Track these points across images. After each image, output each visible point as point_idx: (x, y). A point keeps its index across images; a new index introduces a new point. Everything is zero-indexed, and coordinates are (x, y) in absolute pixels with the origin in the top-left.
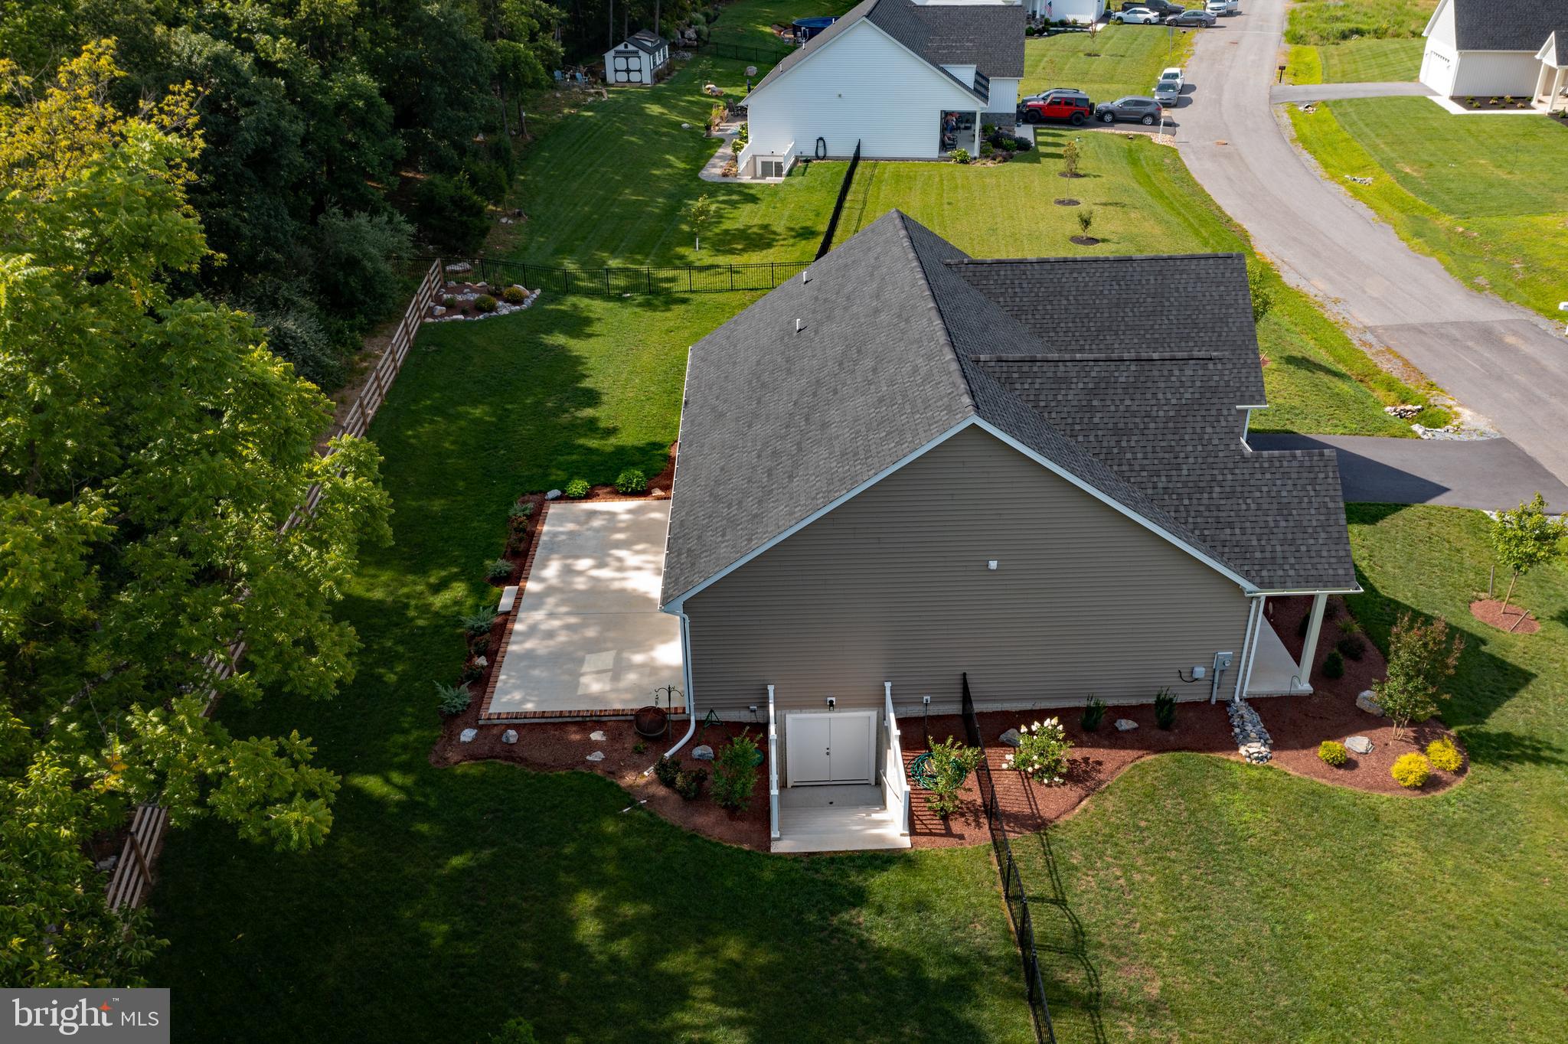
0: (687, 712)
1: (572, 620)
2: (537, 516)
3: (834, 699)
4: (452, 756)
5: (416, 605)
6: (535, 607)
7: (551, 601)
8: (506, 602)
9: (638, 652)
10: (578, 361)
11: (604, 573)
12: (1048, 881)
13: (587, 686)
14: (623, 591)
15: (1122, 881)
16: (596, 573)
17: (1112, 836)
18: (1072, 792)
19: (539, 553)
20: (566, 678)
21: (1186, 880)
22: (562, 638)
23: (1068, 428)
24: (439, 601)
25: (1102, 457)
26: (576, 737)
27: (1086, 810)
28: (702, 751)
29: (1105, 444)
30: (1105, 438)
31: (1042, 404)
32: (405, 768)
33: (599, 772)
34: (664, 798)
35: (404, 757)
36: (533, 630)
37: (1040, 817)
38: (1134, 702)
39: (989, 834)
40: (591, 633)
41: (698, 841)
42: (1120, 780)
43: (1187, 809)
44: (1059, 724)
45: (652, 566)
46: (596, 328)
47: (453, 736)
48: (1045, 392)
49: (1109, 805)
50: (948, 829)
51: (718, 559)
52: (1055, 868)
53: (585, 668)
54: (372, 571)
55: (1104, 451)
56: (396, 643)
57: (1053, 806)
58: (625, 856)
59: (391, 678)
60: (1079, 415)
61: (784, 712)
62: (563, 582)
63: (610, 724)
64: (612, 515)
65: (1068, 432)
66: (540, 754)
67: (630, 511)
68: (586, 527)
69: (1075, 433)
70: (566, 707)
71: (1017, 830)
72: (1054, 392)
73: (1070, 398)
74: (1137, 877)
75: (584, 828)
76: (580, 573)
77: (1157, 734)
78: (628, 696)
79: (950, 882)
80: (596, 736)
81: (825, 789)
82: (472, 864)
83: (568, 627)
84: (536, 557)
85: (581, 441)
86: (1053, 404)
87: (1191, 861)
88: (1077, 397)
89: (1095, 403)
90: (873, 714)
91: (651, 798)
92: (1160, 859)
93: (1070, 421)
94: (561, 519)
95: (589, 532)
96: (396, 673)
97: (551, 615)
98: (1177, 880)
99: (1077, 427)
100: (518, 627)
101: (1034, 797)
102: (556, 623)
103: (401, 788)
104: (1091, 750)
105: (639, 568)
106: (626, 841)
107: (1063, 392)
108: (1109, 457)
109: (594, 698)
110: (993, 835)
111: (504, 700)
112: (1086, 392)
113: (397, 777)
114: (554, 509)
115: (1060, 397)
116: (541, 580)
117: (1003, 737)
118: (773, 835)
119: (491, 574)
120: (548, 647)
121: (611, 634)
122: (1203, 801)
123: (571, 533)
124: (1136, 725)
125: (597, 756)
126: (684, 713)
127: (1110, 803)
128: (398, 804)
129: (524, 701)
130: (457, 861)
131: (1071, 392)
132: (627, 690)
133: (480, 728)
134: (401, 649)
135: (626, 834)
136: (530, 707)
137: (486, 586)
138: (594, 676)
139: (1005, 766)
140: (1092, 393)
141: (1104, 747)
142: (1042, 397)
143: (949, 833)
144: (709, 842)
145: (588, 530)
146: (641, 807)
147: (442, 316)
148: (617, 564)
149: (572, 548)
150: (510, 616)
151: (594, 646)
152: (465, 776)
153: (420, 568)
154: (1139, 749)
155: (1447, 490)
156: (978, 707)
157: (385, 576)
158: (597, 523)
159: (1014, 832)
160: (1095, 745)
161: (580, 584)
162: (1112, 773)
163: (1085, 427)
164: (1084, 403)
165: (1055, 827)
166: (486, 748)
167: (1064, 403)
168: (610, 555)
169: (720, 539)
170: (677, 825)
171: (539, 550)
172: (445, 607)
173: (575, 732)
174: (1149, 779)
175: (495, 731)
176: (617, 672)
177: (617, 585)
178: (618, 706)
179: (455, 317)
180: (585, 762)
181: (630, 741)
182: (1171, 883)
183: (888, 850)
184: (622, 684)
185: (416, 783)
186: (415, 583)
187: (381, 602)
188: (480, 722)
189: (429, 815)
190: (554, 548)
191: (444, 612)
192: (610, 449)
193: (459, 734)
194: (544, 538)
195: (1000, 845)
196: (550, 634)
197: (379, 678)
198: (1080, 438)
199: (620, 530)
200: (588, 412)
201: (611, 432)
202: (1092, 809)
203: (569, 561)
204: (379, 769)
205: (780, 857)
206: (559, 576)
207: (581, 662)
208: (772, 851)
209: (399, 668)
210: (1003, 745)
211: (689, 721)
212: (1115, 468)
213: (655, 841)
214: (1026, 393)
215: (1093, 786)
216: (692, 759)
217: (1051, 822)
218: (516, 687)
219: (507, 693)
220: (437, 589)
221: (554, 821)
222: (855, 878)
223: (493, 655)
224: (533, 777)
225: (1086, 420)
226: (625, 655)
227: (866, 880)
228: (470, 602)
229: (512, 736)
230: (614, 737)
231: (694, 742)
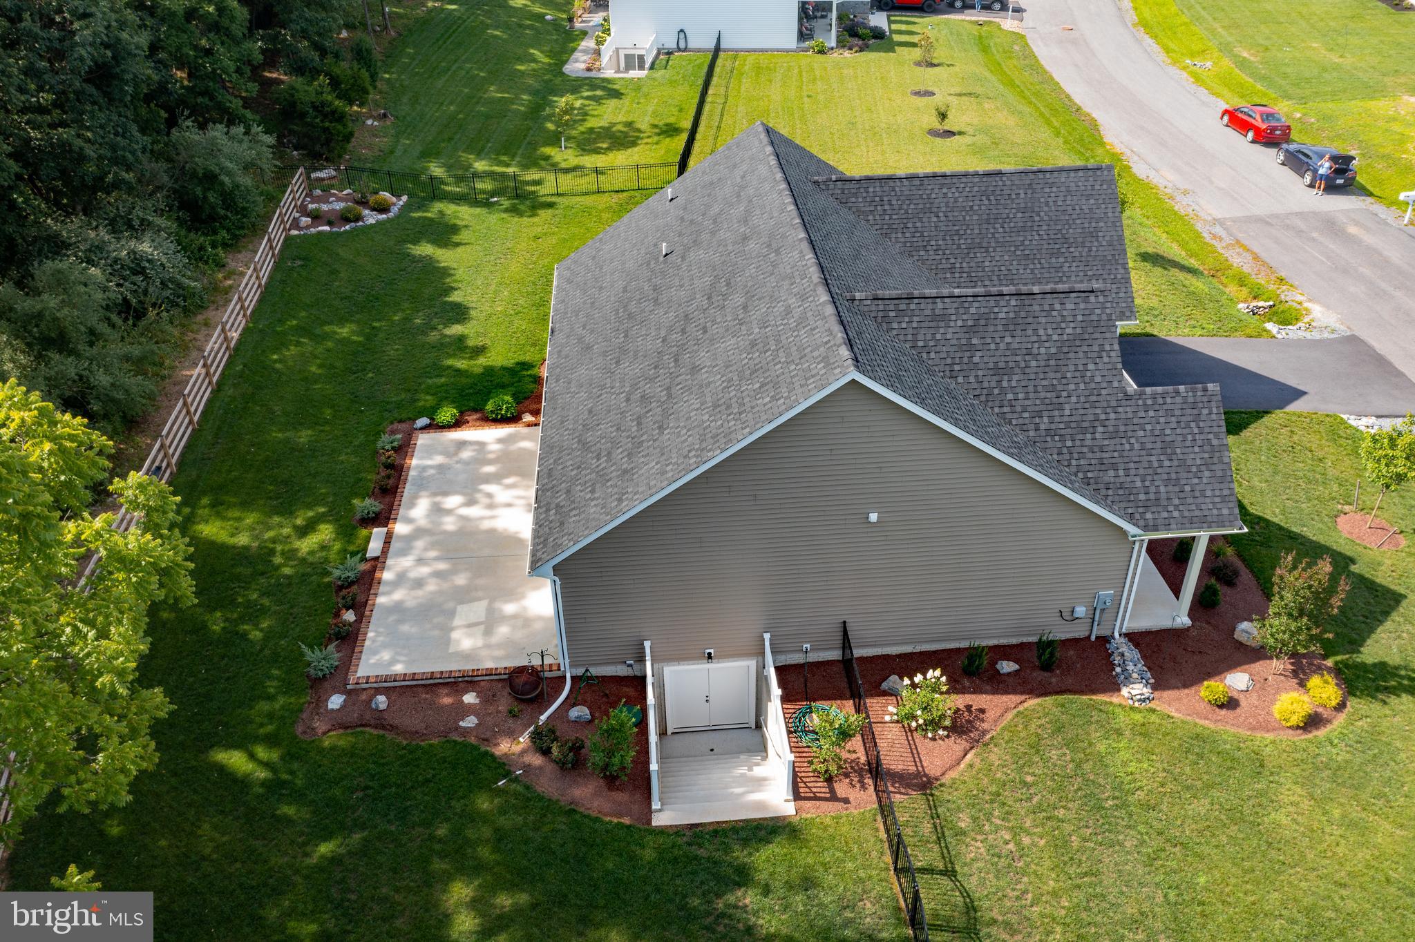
0: (562, 669)
1: (442, 566)
2: (404, 448)
3: (712, 651)
4: (320, 725)
5: (283, 550)
6: (404, 553)
7: (420, 544)
8: (374, 548)
9: (510, 601)
10: (445, 272)
11: (473, 512)
12: (936, 848)
13: (458, 641)
14: (492, 532)
15: (1011, 846)
16: (465, 511)
17: (999, 795)
18: (957, 745)
19: (408, 490)
20: (436, 633)
21: (1075, 841)
22: (431, 587)
23: (948, 368)
24: (306, 545)
25: (983, 398)
26: (447, 701)
27: (971, 766)
28: (579, 712)
29: (986, 385)
30: (986, 379)
31: (921, 344)
32: (271, 741)
33: (473, 740)
34: (540, 768)
35: (270, 728)
36: (401, 578)
37: (926, 775)
38: (1014, 641)
39: (874, 797)
40: (461, 580)
41: (577, 817)
42: (1003, 729)
43: (1073, 761)
44: (941, 676)
45: (522, 502)
46: (464, 236)
47: (320, 702)
48: (923, 331)
49: (993, 757)
50: (832, 791)
51: (588, 520)
52: (943, 833)
53: (457, 622)
54: (237, 514)
55: (985, 392)
56: (262, 595)
57: (938, 762)
58: (500, 837)
59: (256, 635)
60: (958, 355)
61: (661, 664)
62: (432, 522)
63: (482, 684)
64: (481, 445)
65: (948, 373)
66: (411, 721)
67: (500, 441)
68: (455, 459)
69: (954, 374)
70: (437, 667)
71: (903, 790)
72: (933, 331)
73: (948, 336)
74: (1026, 841)
75: (457, 805)
76: (449, 512)
77: (1039, 675)
78: (499, 653)
79: (838, 854)
80: (470, 698)
81: (705, 735)
82: (342, 851)
83: (438, 574)
84: (405, 494)
85: (450, 362)
86: (931, 343)
87: (1080, 820)
88: (956, 336)
89: (975, 341)
90: (752, 664)
91: (527, 768)
92: (1049, 818)
93: (949, 361)
94: (430, 451)
95: (458, 466)
96: (261, 630)
97: (421, 561)
98: (1066, 843)
99: (957, 368)
100: (387, 576)
101: (918, 753)
102: (425, 570)
103: (266, 765)
104: (973, 696)
105: (509, 505)
106: (502, 819)
107: (942, 330)
108: (991, 398)
109: (467, 656)
110: (878, 797)
111: (372, 661)
112: (965, 329)
113: (261, 752)
114: (423, 440)
115: (938, 336)
116: (409, 521)
117: (884, 686)
118: (654, 807)
119: (358, 516)
120: (415, 598)
121: (481, 582)
122: (1088, 751)
123: (440, 467)
124: (1017, 667)
125: (470, 722)
126: (559, 670)
127: (996, 756)
128: (263, 784)
129: (393, 662)
130: (325, 849)
131: (950, 330)
132: (499, 646)
133: (349, 693)
134: (266, 601)
135: (502, 811)
136: (399, 668)
137: (354, 528)
138: (465, 630)
139: (887, 718)
140: (971, 330)
141: (986, 693)
142: (920, 337)
143: (833, 797)
144: (588, 816)
145: (457, 462)
146: (516, 780)
147: (308, 227)
148: (486, 501)
149: (442, 483)
150: (378, 562)
151: (464, 596)
152: (333, 748)
153: (286, 509)
154: (1022, 693)
155: (1304, 393)
156: (858, 653)
157: (250, 519)
158: (466, 454)
159: (900, 793)
160: (977, 691)
161: (449, 524)
162: (996, 721)
163: (965, 367)
164: (964, 342)
165: (941, 785)
166: (356, 715)
167: (942, 342)
168: (480, 491)
169: (589, 496)
170: (554, 798)
171: (407, 486)
172: (312, 553)
173: (447, 695)
174: (1032, 728)
175: (364, 697)
176: (489, 623)
177: (486, 525)
178: (490, 665)
179: (320, 228)
180: (458, 728)
181: (504, 703)
182: (1060, 845)
183: (772, 819)
184: (494, 640)
185: (282, 758)
186: (281, 526)
187: (246, 548)
188: (348, 687)
189: (298, 796)
190: (422, 485)
191: (311, 559)
192: (478, 370)
193: (327, 701)
194: (412, 473)
195: (886, 810)
196: (419, 583)
197: (244, 636)
198: (960, 380)
199: (490, 462)
200: (456, 329)
201: (479, 351)
202: (977, 762)
203: (438, 499)
204: (243, 743)
205: (662, 831)
206: (428, 516)
207: (452, 614)
208: (654, 824)
209: (265, 625)
210: (885, 693)
211: (565, 677)
212: (997, 410)
213: (532, 818)
214: (903, 332)
215: (977, 737)
216: (569, 721)
217: (937, 779)
218: (385, 646)
219: (375, 653)
220: (303, 532)
221: (426, 798)
222: (740, 854)
223: (361, 607)
224: (404, 748)
225: (966, 360)
226: (498, 605)
227: (750, 854)
228: (337, 546)
229: (382, 701)
230: (488, 698)
231: (570, 703)
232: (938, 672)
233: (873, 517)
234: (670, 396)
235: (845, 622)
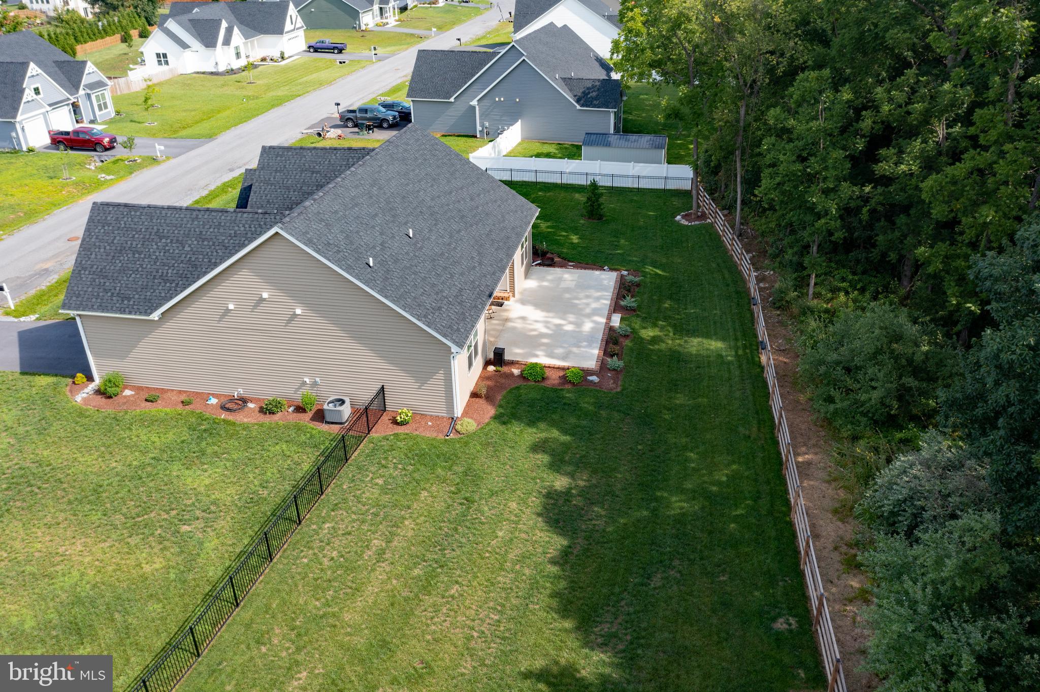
1: (576, 302)
6: (597, 309)
7: (588, 311)
9: (545, 286)
11: (558, 321)
14: (548, 311)
16: (563, 322)
19: (599, 337)
20: (583, 281)
22: (582, 295)
36: (598, 299)
40: (567, 296)
45: (529, 322)
53: (573, 283)
62: (582, 320)
64: (551, 355)
67: (537, 356)
68: (568, 349)
76: (571, 323)
83: (579, 299)
84: (601, 334)
95: (565, 345)
97: (588, 304)
105: (536, 321)
145: (566, 347)
148: (549, 325)
149: (577, 338)
158: (559, 351)
161: (571, 317)
168: (552, 330)
177: (551, 315)
184: (556, 276)
190: (590, 339)
194: (597, 345)
196: (588, 297)
199: (544, 344)
206: (583, 322)
207: (576, 285)
226: (552, 285)
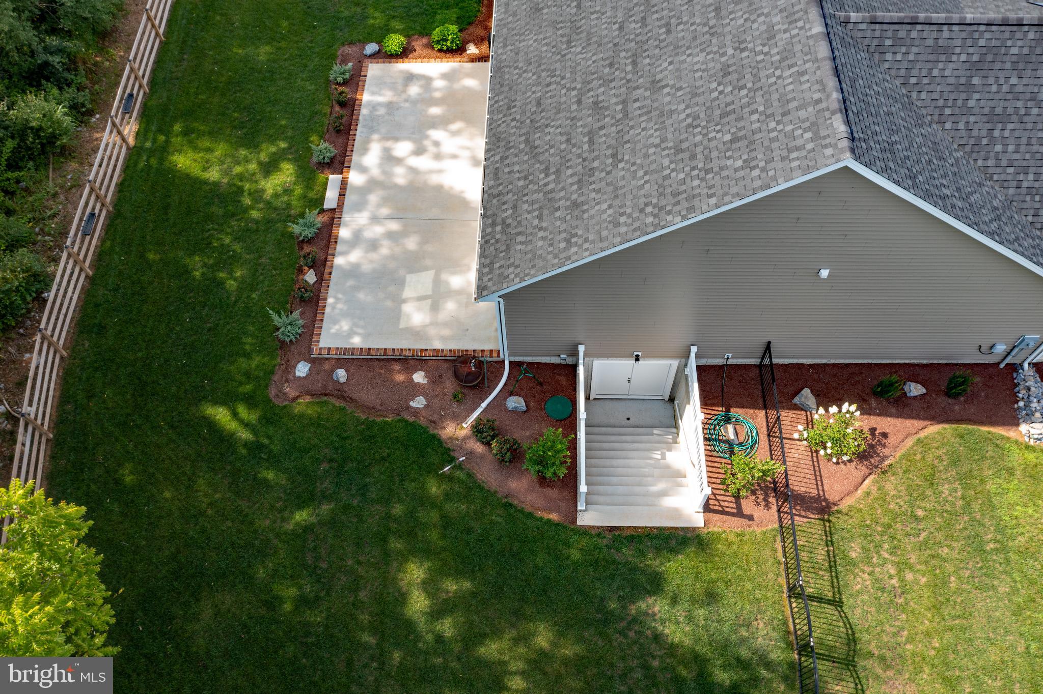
0: (502, 356)
1: (394, 226)
2: (355, 80)
3: (640, 354)
4: (290, 391)
5: (249, 190)
6: (358, 207)
7: (373, 198)
8: (331, 197)
9: (454, 273)
11: (423, 163)
12: (827, 576)
13: (408, 317)
14: (439, 188)
15: (894, 582)
16: (414, 162)
17: (890, 527)
18: (855, 471)
19: (360, 132)
20: (389, 303)
21: (953, 582)
22: (385, 250)
23: (937, 112)
24: (271, 185)
25: (968, 149)
26: (400, 377)
27: (868, 494)
28: (515, 402)
29: (975, 133)
30: (977, 126)
31: (913, 80)
32: (250, 401)
33: (422, 421)
34: (482, 457)
35: (248, 388)
36: (357, 238)
37: (825, 500)
38: (925, 362)
39: (776, 516)
40: (411, 243)
41: (512, 511)
42: (904, 456)
43: (963, 498)
44: (856, 411)
47: (289, 368)
48: (918, 65)
49: (889, 487)
50: (739, 507)
51: (535, 256)
52: (835, 561)
53: (408, 293)
54: (207, 144)
55: (972, 141)
56: (234, 239)
57: (837, 487)
58: (447, 522)
59: (231, 284)
60: (953, 96)
61: (591, 359)
62: (384, 172)
63: (431, 363)
64: (428, 80)
65: (936, 118)
66: (367, 395)
67: (444, 76)
68: (404, 96)
69: (943, 119)
70: (390, 345)
71: (803, 513)
72: (930, 65)
73: (947, 73)
74: (909, 576)
75: (411, 486)
76: (399, 161)
77: (943, 401)
78: (446, 332)
79: (739, 572)
80: (419, 377)
81: (622, 403)
82: (313, 519)
83: (390, 235)
84: (358, 138)
86: (925, 81)
87: (962, 561)
88: (956, 73)
89: (975, 81)
90: (675, 363)
91: (470, 454)
92: (933, 557)
93: (941, 103)
94: (381, 83)
95: (407, 105)
96: (235, 279)
97: (375, 219)
98: (945, 583)
99: (948, 111)
100: (344, 233)
101: (821, 476)
102: (378, 230)
103: (246, 425)
104: (879, 419)
105: (454, 156)
106: (448, 506)
107: (941, 66)
108: (976, 149)
109: (417, 333)
110: (780, 518)
111: (333, 331)
112: (967, 66)
113: (242, 411)
114: (374, 70)
115: (935, 73)
116: (363, 170)
117: (796, 400)
118: (579, 508)
119: (315, 159)
120: (372, 261)
121: (429, 248)
122: (979, 489)
123: (390, 106)
124: (924, 391)
125: (419, 403)
126: (499, 356)
127: (891, 485)
128: (246, 444)
129: (351, 333)
130: (301, 516)
131: (951, 66)
132: (446, 324)
133: (313, 361)
134: (237, 247)
135: (447, 496)
136: (357, 341)
137: (313, 172)
138: (416, 304)
139: (796, 436)
140: (975, 67)
141: (891, 416)
142: (915, 72)
143: (739, 514)
144: (521, 511)
145: (406, 101)
146: (459, 467)
148: (434, 150)
149: (391, 125)
150: (334, 217)
151: (413, 263)
152: (302, 416)
153: (251, 141)
154: (925, 419)
156: (775, 361)
157: (220, 150)
158: (414, 90)
159: (799, 516)
160: (883, 413)
161: (400, 176)
162: (896, 447)
163: (957, 111)
164: (963, 81)
165: (839, 512)
166: (320, 385)
167: (938, 80)
168: (428, 137)
169: (536, 222)
170: (493, 489)
171: (359, 128)
172: (276, 195)
173: (399, 372)
174: (930, 457)
175: (327, 366)
176: (436, 299)
177: (434, 179)
178: (438, 345)
180: (408, 407)
181: (450, 385)
182: (939, 584)
183: (683, 529)
184: (442, 316)
185: (260, 420)
186: (247, 161)
187: (216, 184)
188: (312, 356)
189: (274, 461)
190: (374, 125)
191: (275, 203)
193: (295, 367)
194: (364, 111)
195: (786, 532)
196: (373, 245)
197: (220, 284)
198: (948, 126)
199: (436, 102)
202: (874, 489)
203: (389, 144)
204: (228, 400)
205: (586, 531)
206: (380, 165)
207: (401, 283)
208: (579, 523)
209: (238, 274)
210: (796, 407)
211: (503, 362)
212: (980, 163)
213: (472, 507)
214: (896, 66)
215: (876, 464)
216: (506, 410)
217: (835, 504)
218: (345, 315)
219: (335, 322)
220: (268, 170)
221: (382, 477)
222: (653, 562)
223: (321, 265)
224: (363, 423)
225: (959, 103)
226: (444, 276)
227: (662, 564)
228: (298, 191)
229: (341, 374)
230: (435, 380)
231: (508, 391)
232: (853, 408)
233: (825, 273)
234: (626, 115)
235: (769, 343)
